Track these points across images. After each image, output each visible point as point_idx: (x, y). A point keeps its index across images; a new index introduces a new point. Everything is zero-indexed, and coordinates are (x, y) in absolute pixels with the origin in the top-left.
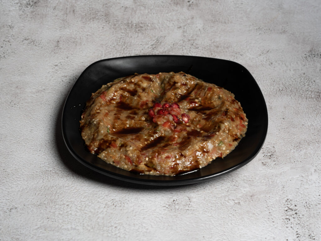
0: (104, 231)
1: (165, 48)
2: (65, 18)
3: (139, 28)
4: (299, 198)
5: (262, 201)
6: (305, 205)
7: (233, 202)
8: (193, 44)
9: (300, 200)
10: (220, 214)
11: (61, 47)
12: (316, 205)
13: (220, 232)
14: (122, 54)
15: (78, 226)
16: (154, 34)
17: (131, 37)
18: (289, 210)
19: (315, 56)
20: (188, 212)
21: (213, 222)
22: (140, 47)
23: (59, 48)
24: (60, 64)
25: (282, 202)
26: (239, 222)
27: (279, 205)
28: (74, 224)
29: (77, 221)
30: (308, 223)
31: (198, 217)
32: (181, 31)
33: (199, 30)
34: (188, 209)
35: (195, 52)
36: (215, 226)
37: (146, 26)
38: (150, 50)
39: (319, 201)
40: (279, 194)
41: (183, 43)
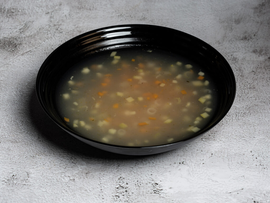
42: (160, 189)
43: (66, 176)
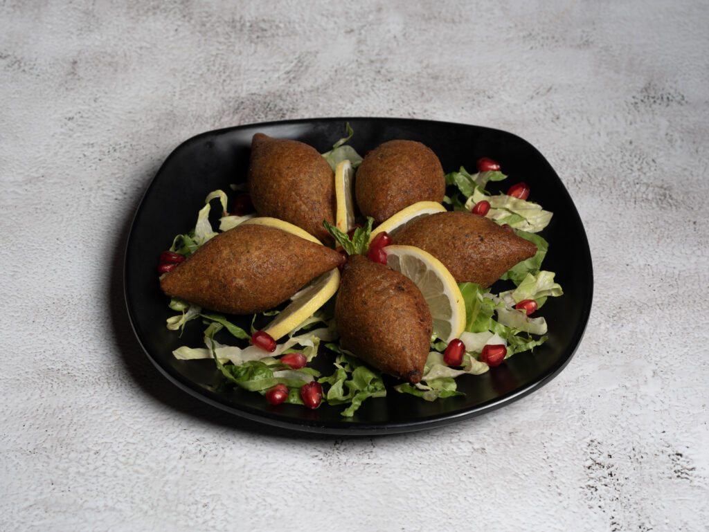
0: (179, 514)
1: (316, 81)
2: (91, 8)
3: (259, 31)
4: (617, 439)
5: (535, 444)
6: (632, 456)
7: (470, 446)
8: (379, 72)
9: (621, 442)
10: (440, 475)
11: (81, 74)
12: (656, 455)
13: (439, 518)
14: (220, 92)
15: (121, 502)
16: (292, 47)
17: (240, 53)
18: (593, 467)
19: (655, 102)
20: (367, 470)
21: (424, 494)
22: (260, 77)
23: (76, 77)
24: (79, 115)
25: (579, 448)
26: (482, 494)
27: (574, 455)
28: (112, 498)
29: (119, 491)
30: (637, 498)
31: (391, 482)
32: (354, 39)
33: (395, 37)
34: (368, 464)
35: (384, 90)
36: (430, 503)
37: (274, 27)
38: (282, 83)
39: (663, 446)
40: (573, 428)
41: (359, 67)
42: (690, 467)
43: (463, 442)
